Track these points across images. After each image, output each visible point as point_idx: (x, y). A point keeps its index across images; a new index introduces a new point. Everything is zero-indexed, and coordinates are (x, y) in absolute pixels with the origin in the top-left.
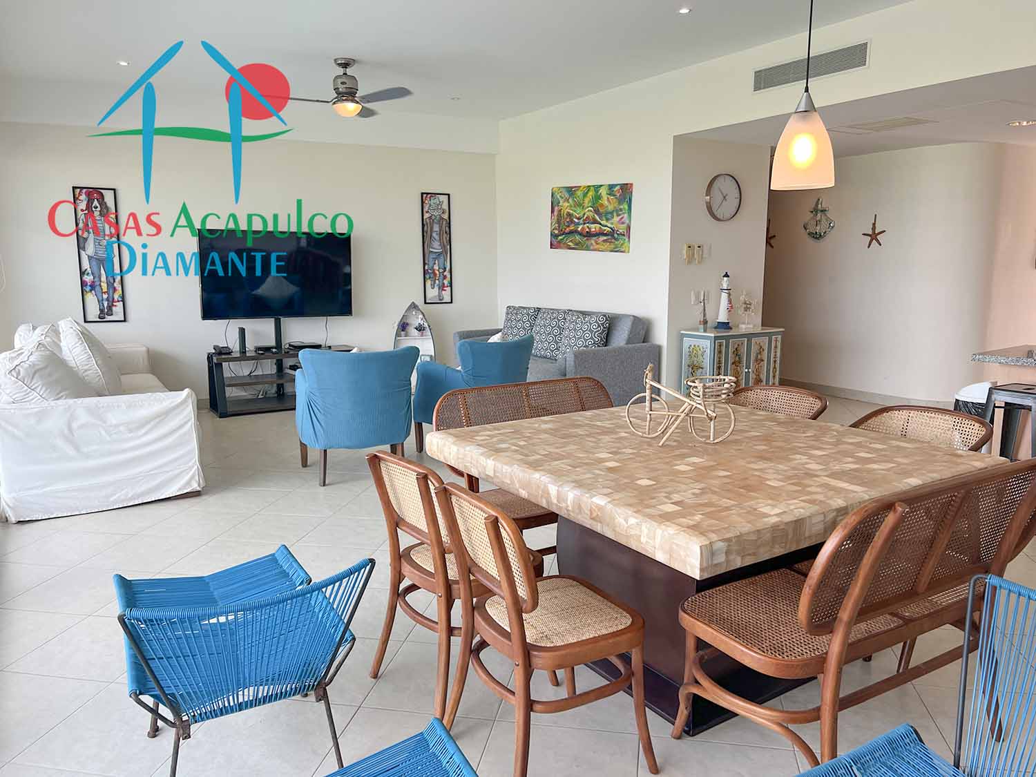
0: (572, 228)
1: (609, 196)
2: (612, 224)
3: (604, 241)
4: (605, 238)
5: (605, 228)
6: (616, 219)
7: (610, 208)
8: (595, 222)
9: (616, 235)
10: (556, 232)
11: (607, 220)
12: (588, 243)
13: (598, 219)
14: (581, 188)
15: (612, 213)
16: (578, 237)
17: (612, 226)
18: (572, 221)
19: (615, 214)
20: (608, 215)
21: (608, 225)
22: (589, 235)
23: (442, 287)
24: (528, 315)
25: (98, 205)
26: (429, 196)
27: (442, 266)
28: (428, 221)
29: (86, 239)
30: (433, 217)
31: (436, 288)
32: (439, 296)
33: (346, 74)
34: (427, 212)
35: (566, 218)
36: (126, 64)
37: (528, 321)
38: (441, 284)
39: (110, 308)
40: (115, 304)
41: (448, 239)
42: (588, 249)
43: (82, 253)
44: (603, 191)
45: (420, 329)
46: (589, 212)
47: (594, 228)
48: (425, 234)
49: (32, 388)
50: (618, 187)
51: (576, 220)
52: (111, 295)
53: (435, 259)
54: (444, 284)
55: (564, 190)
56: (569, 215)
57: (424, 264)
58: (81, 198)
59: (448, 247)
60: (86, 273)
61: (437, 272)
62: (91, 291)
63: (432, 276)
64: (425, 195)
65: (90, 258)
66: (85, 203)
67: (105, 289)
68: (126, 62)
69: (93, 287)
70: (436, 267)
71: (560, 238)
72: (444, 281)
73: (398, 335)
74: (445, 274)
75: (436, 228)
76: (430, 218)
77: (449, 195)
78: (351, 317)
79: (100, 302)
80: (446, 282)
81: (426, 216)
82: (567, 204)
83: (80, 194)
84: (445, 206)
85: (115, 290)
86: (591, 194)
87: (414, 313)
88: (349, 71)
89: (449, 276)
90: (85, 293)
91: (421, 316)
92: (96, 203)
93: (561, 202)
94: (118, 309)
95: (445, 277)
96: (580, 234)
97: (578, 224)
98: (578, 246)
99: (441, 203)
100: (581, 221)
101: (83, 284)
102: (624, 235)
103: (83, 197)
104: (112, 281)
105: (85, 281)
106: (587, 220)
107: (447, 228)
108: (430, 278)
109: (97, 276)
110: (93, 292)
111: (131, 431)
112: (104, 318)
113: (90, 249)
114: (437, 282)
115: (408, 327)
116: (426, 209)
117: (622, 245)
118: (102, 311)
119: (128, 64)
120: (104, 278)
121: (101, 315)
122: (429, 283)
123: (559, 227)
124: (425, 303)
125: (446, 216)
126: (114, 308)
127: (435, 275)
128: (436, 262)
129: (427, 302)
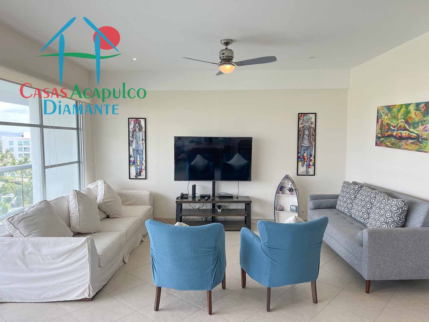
0: (389, 133)
1: (416, 111)
2: (418, 131)
3: (412, 143)
4: (413, 141)
5: (413, 134)
6: (421, 128)
7: (417, 120)
8: (405, 129)
9: (420, 140)
10: (379, 135)
11: (414, 128)
12: (401, 144)
13: (408, 128)
14: (396, 107)
15: (418, 123)
16: (393, 140)
17: (418, 133)
18: (390, 129)
19: (420, 124)
20: (415, 125)
21: (415, 132)
22: (401, 138)
23: (309, 166)
24: (354, 189)
25: (138, 126)
26: (303, 114)
27: (309, 154)
28: (301, 128)
29: (132, 141)
30: (305, 127)
31: (305, 167)
32: (307, 171)
33: (227, 48)
34: (302, 124)
35: (386, 127)
36: (136, 59)
37: (354, 194)
38: (308, 164)
39: (140, 172)
40: (142, 171)
41: (314, 138)
42: (399, 148)
43: (130, 147)
44: (412, 108)
45: (291, 190)
46: (401, 123)
47: (405, 133)
48: (299, 136)
49: (17, 228)
50: (423, 105)
51: (392, 128)
52: (141, 167)
53: (305, 150)
54: (310, 164)
55: (385, 109)
56: (388, 124)
57: (298, 153)
58: (132, 123)
59: (314, 143)
60: (131, 156)
61: (306, 158)
62: (133, 165)
63: (302, 159)
64: (300, 115)
65: (133, 150)
66: (133, 125)
67: (139, 164)
68: (136, 58)
69: (134, 163)
70: (305, 155)
71: (382, 139)
72: (310, 163)
73: (277, 192)
74: (311, 158)
75: (307, 132)
76: (303, 127)
77: (316, 114)
78: (250, 182)
79: (137, 169)
80: (311, 163)
81: (301, 126)
82: (386, 117)
83: (131, 121)
84: (313, 120)
85: (143, 164)
86: (403, 110)
87: (287, 181)
88: (229, 47)
89: (313, 160)
90: (130, 165)
91: (290, 183)
92: (137, 125)
93: (383, 116)
94: (143, 173)
95: (311, 160)
96: (395, 137)
97: (394, 130)
98: (393, 146)
99: (311, 118)
100: (396, 129)
101: (130, 161)
102: (427, 140)
103: (132, 122)
104: (142, 160)
105: (131, 160)
106: (400, 128)
107: (314, 132)
108: (301, 161)
109: (136, 158)
110: (134, 165)
111: (54, 259)
112: (137, 177)
113: (134, 146)
114: (306, 163)
115: (283, 189)
116: (300, 123)
117: (425, 146)
118: (137, 174)
119: (137, 59)
120: (138, 159)
121: (136, 176)
122: (300, 163)
123: (381, 132)
124: (298, 175)
125: (313, 126)
126: (142, 173)
127: (304, 159)
128: (306, 152)
129: (298, 174)
